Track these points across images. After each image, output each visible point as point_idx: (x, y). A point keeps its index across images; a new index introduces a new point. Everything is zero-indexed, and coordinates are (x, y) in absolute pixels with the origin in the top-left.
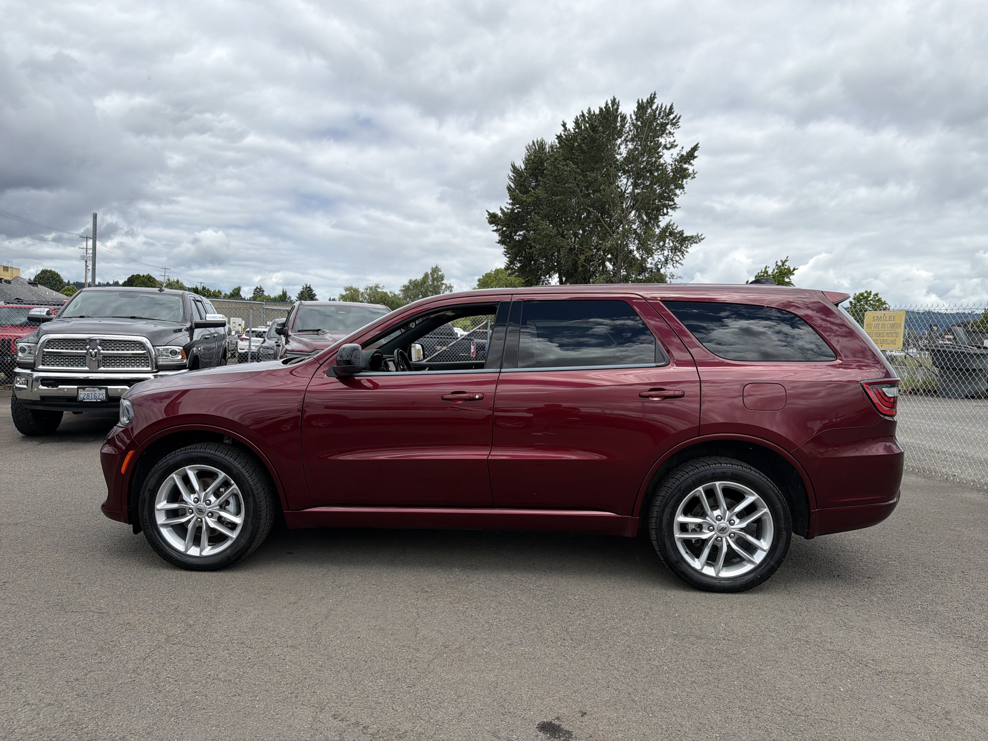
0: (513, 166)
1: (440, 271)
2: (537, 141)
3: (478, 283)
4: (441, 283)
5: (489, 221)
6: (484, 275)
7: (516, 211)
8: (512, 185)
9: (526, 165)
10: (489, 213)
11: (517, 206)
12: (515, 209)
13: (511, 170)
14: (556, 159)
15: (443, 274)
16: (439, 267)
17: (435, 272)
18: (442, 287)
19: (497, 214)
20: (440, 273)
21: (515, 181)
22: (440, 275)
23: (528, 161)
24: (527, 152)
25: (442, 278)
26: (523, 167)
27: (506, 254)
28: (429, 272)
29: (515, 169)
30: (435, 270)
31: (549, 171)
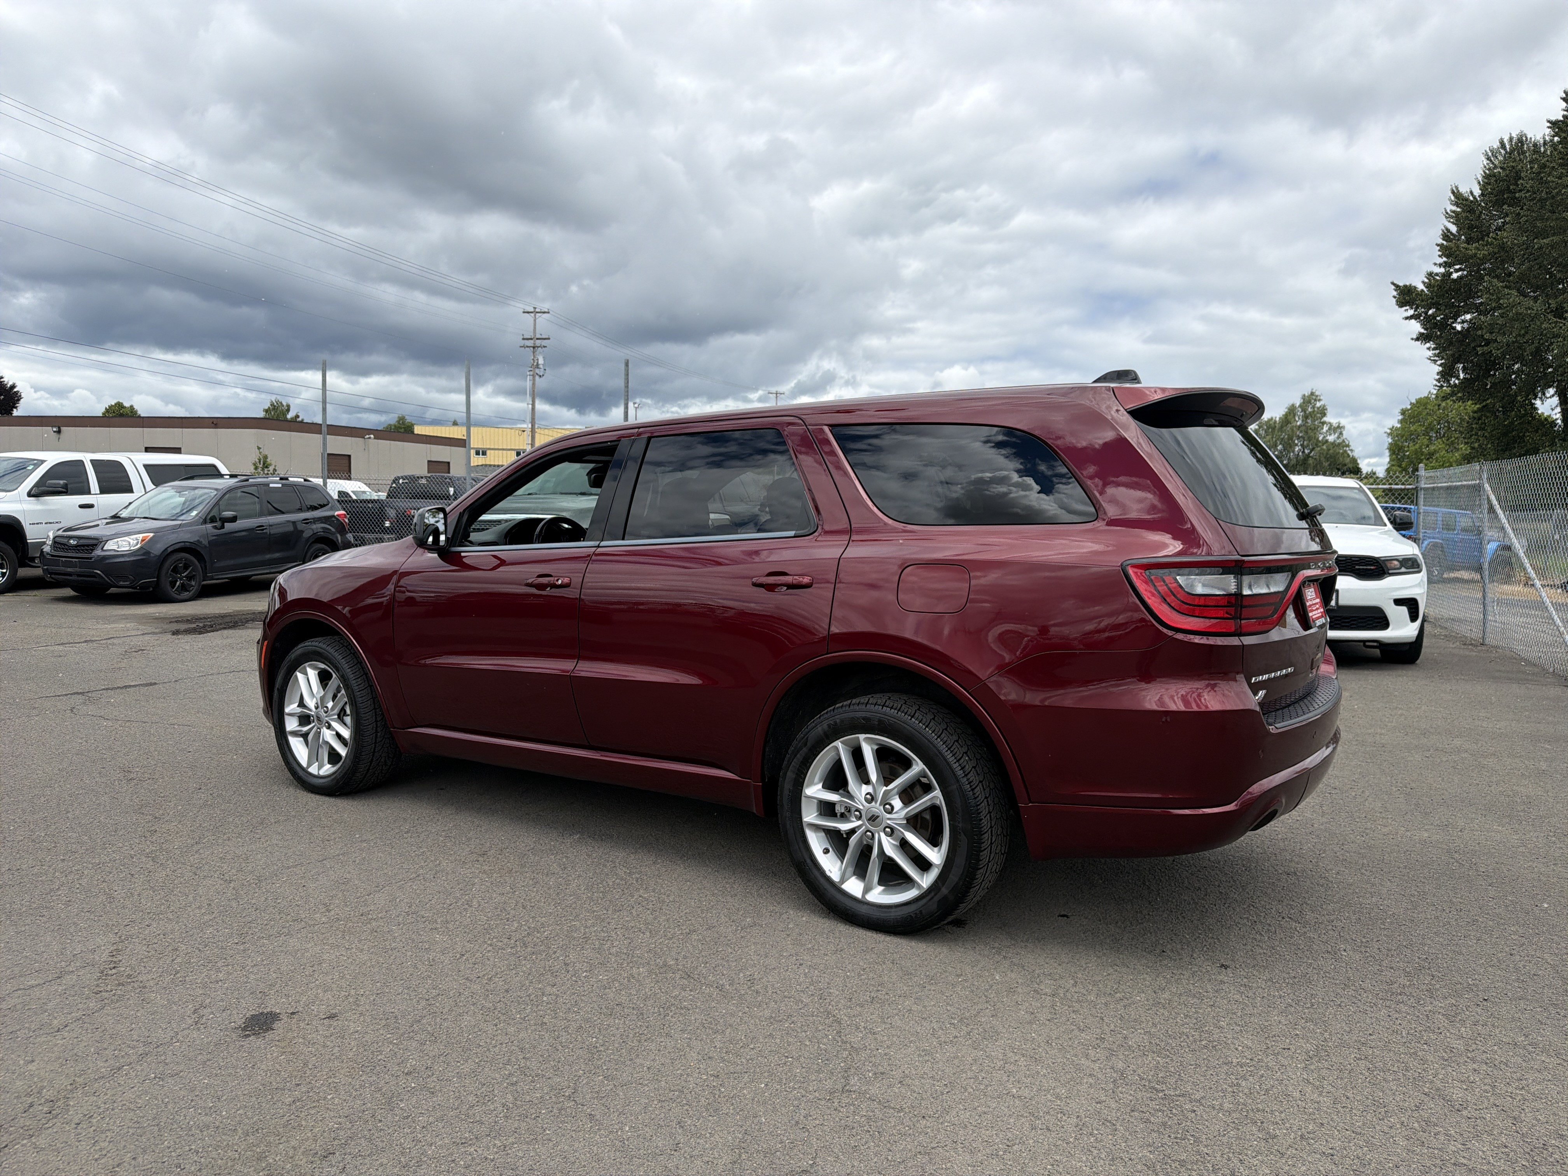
0: (1456, 193)
1: (1320, 400)
2: (1511, 139)
3: (1400, 417)
4: (1320, 423)
5: (1397, 301)
6: (1414, 401)
7: (1455, 276)
8: (1454, 229)
9: (1483, 188)
10: (1397, 287)
11: (1457, 267)
12: (1452, 273)
13: (1450, 199)
14: (1544, 166)
15: (1324, 406)
16: (1317, 393)
17: (1309, 402)
18: (1323, 429)
19: (1415, 287)
20: (1318, 404)
21: (1456, 218)
22: (1318, 408)
23: (1489, 180)
24: (1486, 162)
25: (1323, 412)
26: (1477, 192)
27: (1436, 358)
28: (1298, 402)
29: (1458, 198)
30: (1310, 399)
31: (1528, 191)
